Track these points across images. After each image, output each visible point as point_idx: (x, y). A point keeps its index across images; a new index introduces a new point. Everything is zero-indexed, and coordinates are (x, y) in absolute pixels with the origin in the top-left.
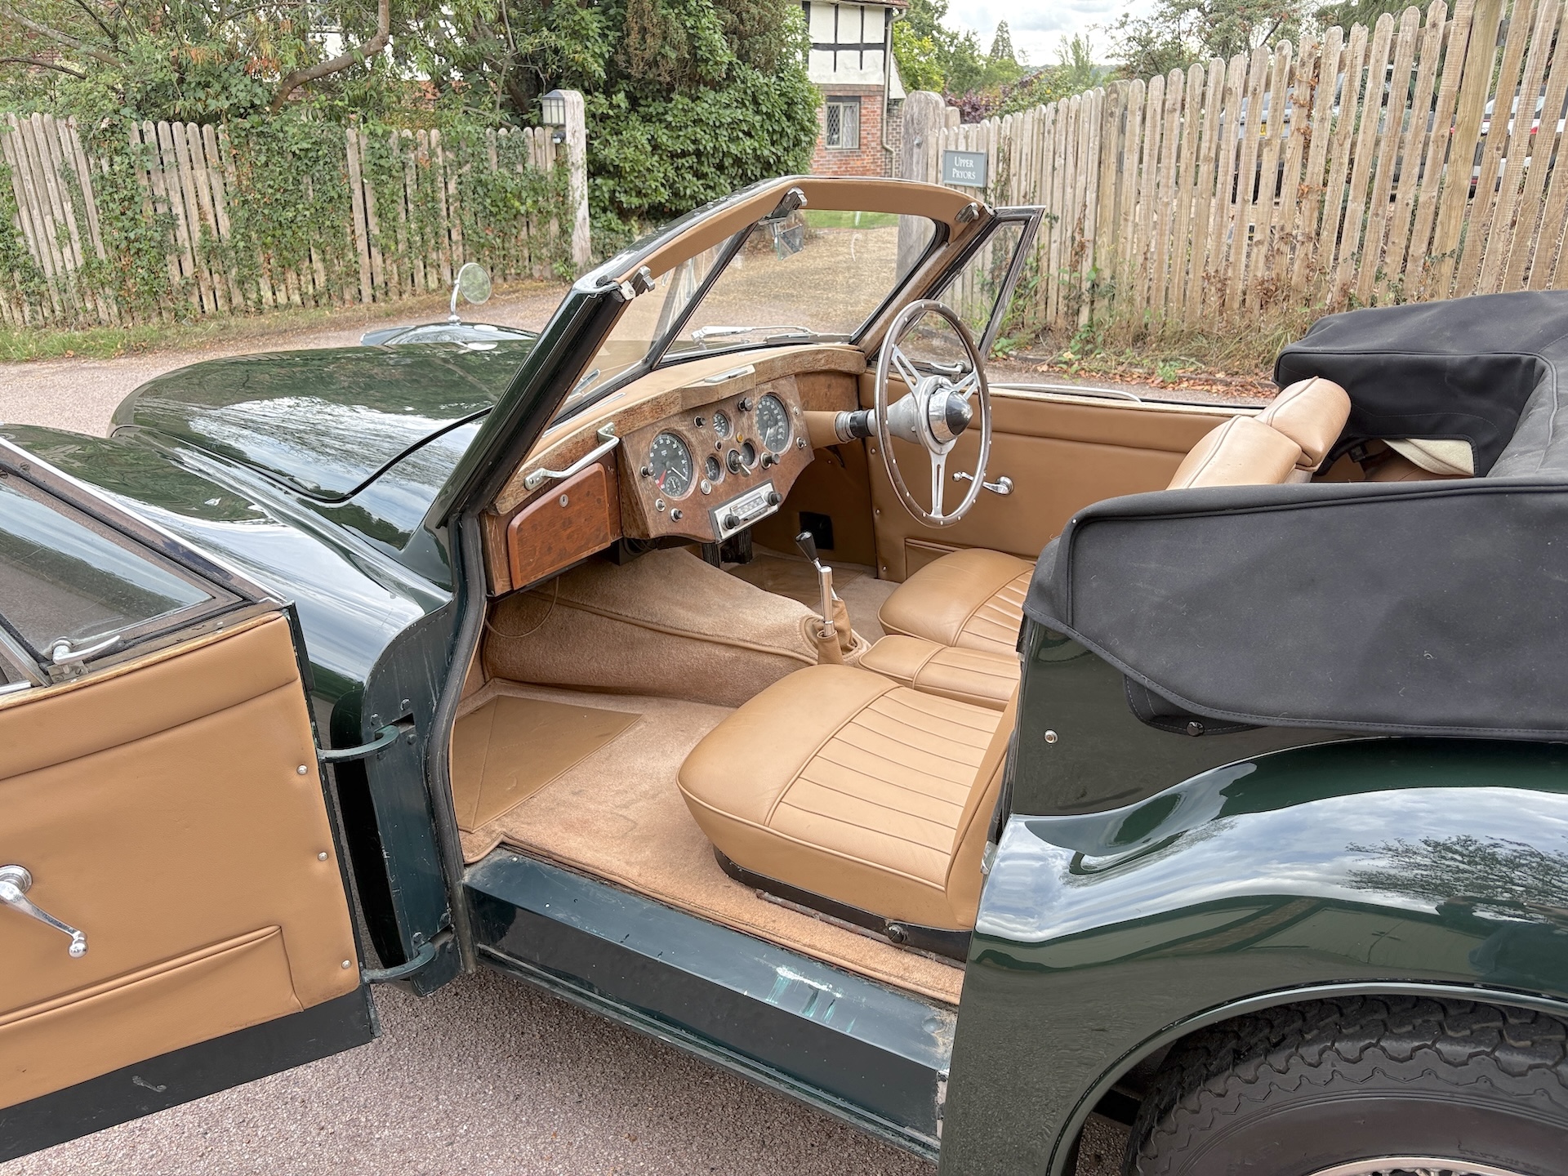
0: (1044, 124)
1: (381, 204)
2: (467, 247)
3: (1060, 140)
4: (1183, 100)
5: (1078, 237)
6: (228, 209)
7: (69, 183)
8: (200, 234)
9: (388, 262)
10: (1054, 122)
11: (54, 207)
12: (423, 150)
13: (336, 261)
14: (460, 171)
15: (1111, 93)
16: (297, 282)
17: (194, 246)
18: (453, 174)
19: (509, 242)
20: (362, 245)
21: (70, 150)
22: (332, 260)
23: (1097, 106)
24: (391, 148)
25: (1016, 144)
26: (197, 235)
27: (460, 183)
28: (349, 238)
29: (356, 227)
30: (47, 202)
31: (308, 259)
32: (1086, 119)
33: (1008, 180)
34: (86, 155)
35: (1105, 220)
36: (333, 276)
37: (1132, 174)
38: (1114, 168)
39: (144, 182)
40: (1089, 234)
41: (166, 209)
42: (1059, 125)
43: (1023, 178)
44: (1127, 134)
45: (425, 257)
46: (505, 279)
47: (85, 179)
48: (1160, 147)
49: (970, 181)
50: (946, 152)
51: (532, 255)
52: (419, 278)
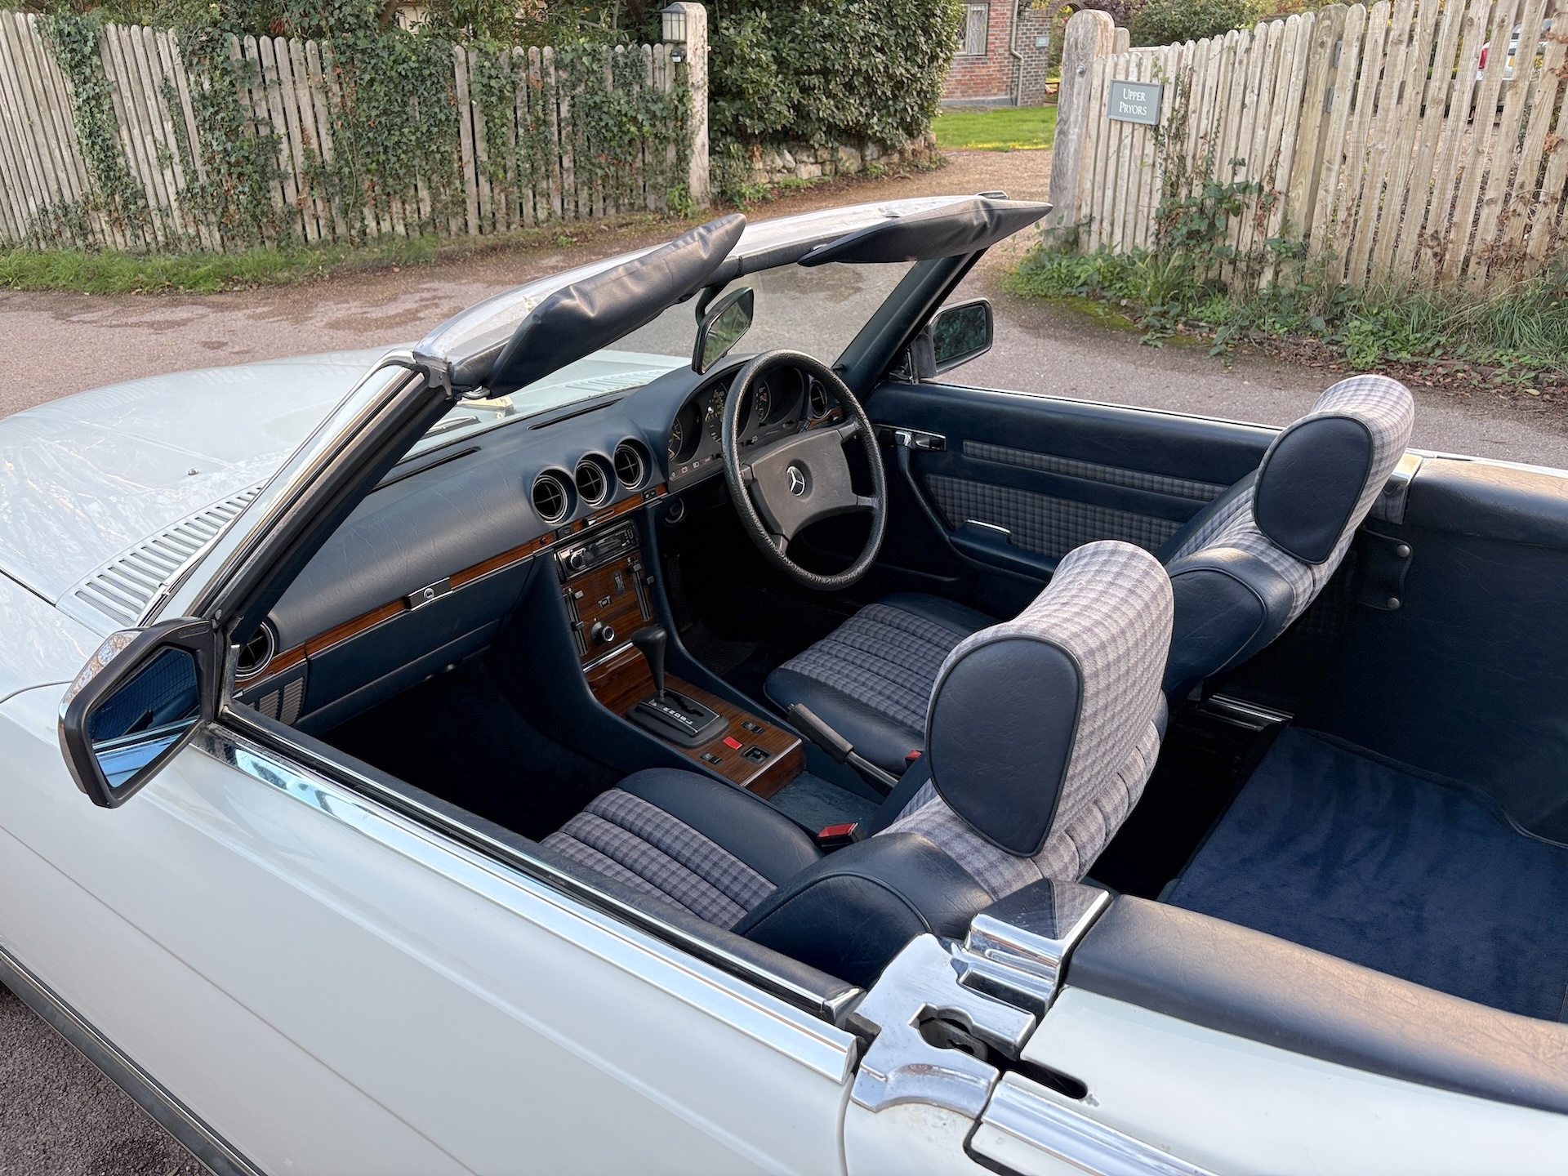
0: (1235, 53)
1: (489, 129)
2: (579, 175)
3: (1255, 73)
4: (1412, 30)
5: (1267, 189)
6: (332, 132)
7: (169, 101)
8: (302, 159)
9: (496, 191)
10: (1248, 51)
11: (154, 127)
12: (534, 73)
13: (442, 189)
14: (574, 93)
15: (1323, 19)
16: (401, 211)
17: (297, 172)
19: (624, 170)
20: (469, 172)
21: (170, 65)
22: (438, 188)
23: (1304, 35)
24: (502, 68)
25: (1199, 76)
26: (300, 159)
27: (573, 106)
28: (456, 165)
29: (463, 154)
30: (147, 121)
31: (413, 188)
32: (1289, 49)
33: (1185, 118)
34: (186, 73)
35: (1303, 169)
36: (439, 205)
37: (1341, 116)
38: (1320, 108)
39: (246, 102)
40: (1280, 185)
41: (268, 131)
42: (1253, 55)
43: (1204, 115)
44: (1340, 68)
45: (534, 186)
47: (185, 98)
48: (1379, 84)
49: (1140, 116)
50: (1114, 82)
51: (647, 184)
52: (528, 209)
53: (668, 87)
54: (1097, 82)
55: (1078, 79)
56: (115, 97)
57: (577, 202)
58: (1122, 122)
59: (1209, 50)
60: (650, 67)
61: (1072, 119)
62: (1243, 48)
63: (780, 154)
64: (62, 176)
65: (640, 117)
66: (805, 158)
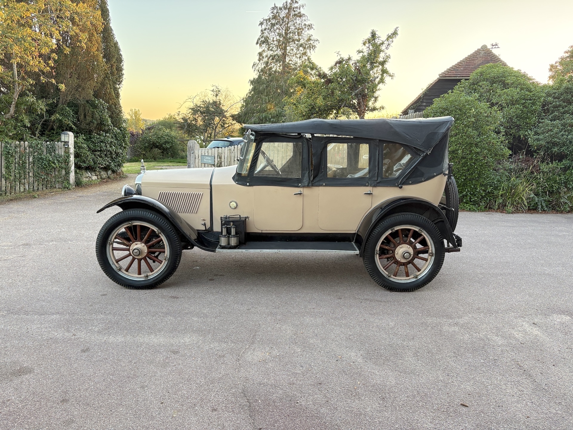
0: (231, 150)
1: (8, 164)
2: (35, 178)
3: (236, 155)
9: (7, 183)
12: (22, 148)
14: (34, 155)
18: (32, 155)
19: (49, 177)
24: (12, 147)
25: (223, 155)
27: (34, 158)
33: (221, 163)
42: (235, 151)
43: (225, 162)
45: (20, 181)
46: (47, 189)
49: (209, 162)
50: (202, 155)
51: (56, 181)
52: (17, 188)
53: (64, 154)
54: (197, 155)
55: (192, 154)
57: (33, 186)
58: (205, 164)
59: (225, 150)
60: (57, 148)
61: (191, 163)
62: (233, 150)
63: (87, 173)
65: (56, 162)
66: (93, 174)
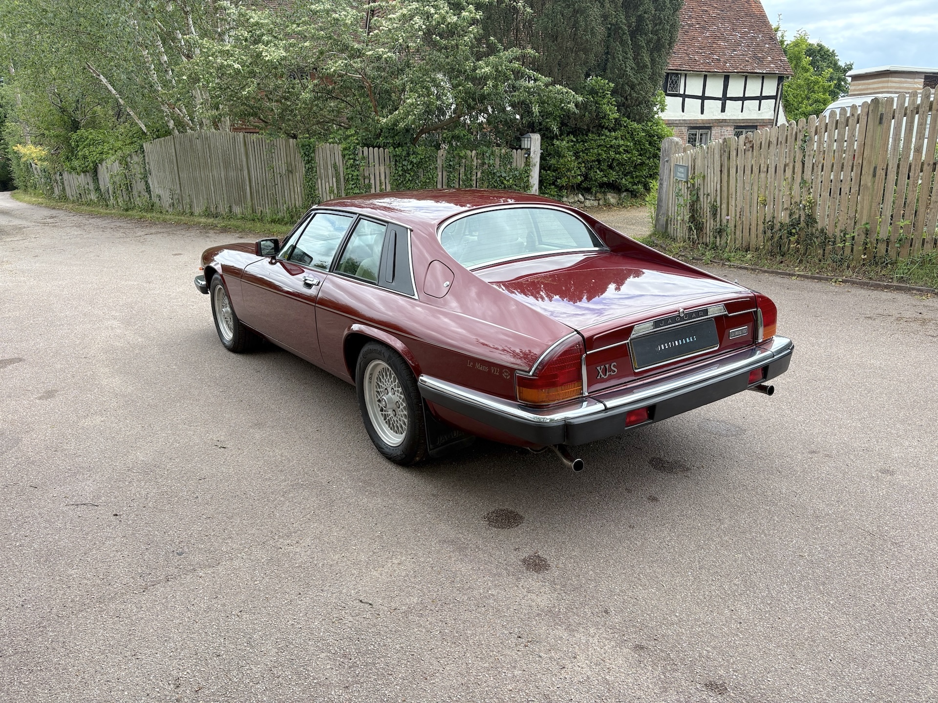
0: (704, 154)
1: (448, 181)
7: (336, 170)
10: (707, 153)
11: (329, 179)
12: (468, 159)
14: (483, 168)
15: (724, 142)
18: (480, 169)
21: (338, 157)
23: (719, 147)
24: (456, 159)
25: (697, 162)
27: (483, 173)
30: (327, 177)
34: (343, 160)
35: (724, 197)
37: (733, 178)
38: (727, 174)
39: (361, 171)
40: (718, 203)
41: (368, 180)
42: (709, 155)
49: (683, 178)
53: (523, 165)
54: (672, 165)
55: (666, 163)
56: (318, 168)
60: (515, 158)
61: (664, 179)
63: (577, 194)
64: (296, 197)
65: (509, 178)
66: (589, 198)
